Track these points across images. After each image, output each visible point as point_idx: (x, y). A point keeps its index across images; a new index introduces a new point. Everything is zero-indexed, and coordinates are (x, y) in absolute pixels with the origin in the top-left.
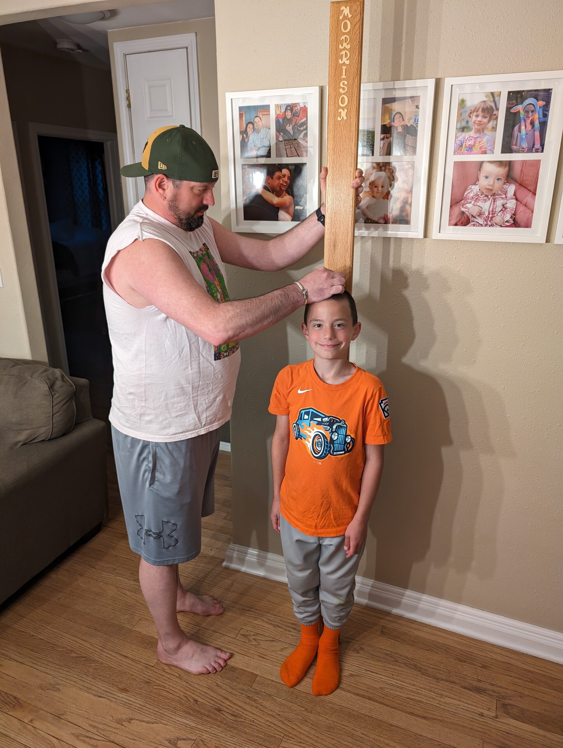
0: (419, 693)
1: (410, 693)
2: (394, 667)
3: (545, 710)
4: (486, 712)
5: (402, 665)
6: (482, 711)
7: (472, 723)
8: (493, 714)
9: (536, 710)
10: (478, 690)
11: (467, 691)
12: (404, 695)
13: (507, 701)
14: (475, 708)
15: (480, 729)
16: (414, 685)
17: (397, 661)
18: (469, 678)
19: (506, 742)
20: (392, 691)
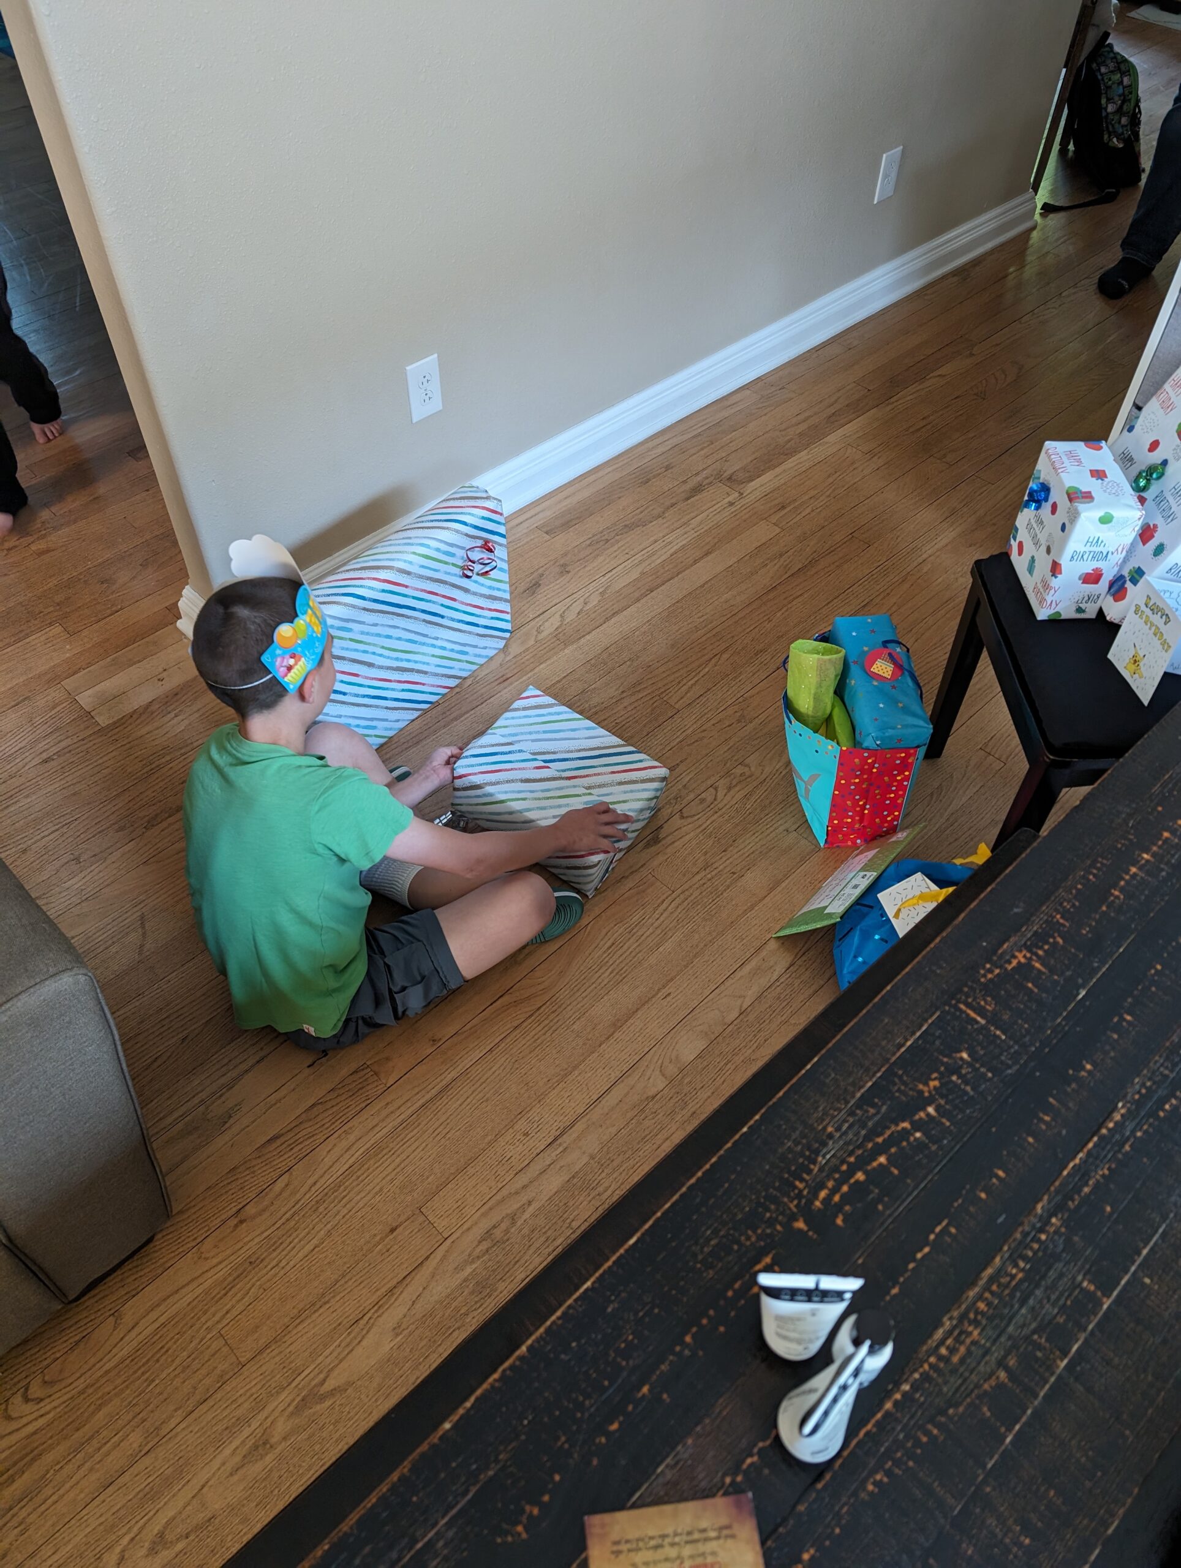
0: (670, 543)
1: (664, 550)
2: (616, 547)
3: (754, 453)
4: (730, 499)
5: (617, 538)
6: (727, 500)
7: (738, 517)
8: (737, 494)
9: (750, 459)
10: (697, 490)
11: (692, 499)
12: (663, 558)
13: (725, 474)
14: (719, 505)
15: (750, 514)
16: (656, 542)
17: (607, 541)
18: (676, 488)
19: (776, 502)
20: (653, 565)
